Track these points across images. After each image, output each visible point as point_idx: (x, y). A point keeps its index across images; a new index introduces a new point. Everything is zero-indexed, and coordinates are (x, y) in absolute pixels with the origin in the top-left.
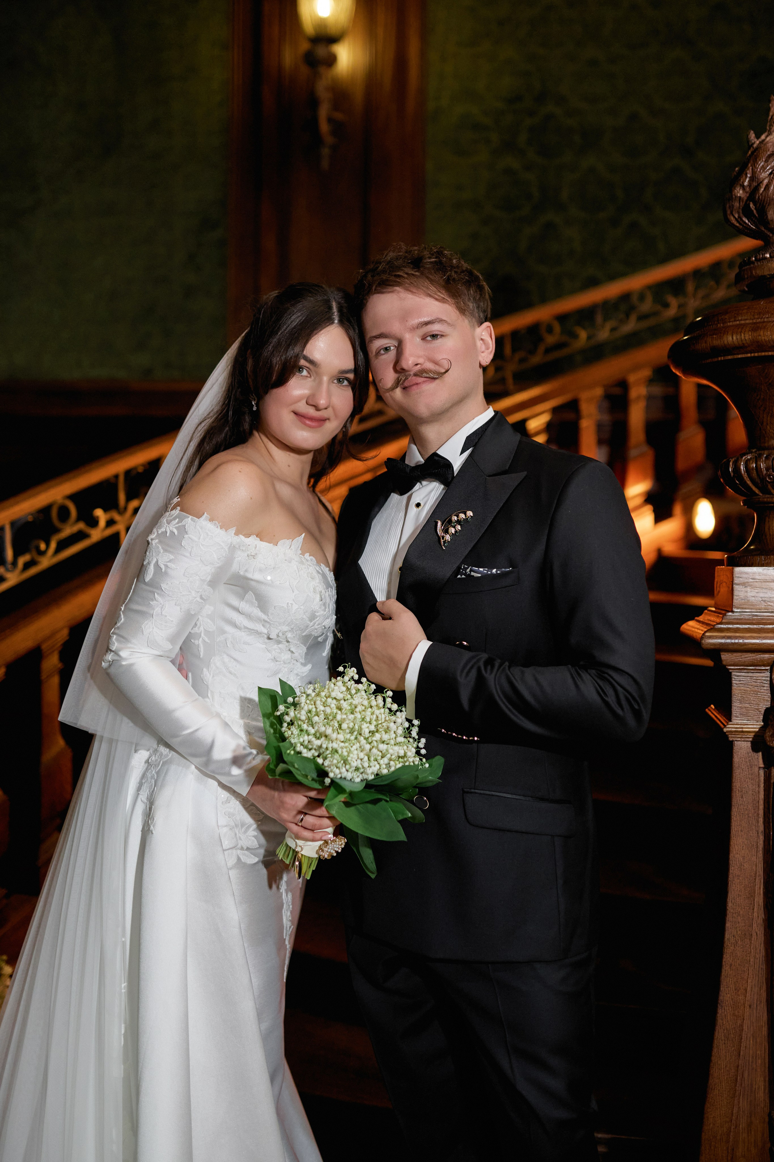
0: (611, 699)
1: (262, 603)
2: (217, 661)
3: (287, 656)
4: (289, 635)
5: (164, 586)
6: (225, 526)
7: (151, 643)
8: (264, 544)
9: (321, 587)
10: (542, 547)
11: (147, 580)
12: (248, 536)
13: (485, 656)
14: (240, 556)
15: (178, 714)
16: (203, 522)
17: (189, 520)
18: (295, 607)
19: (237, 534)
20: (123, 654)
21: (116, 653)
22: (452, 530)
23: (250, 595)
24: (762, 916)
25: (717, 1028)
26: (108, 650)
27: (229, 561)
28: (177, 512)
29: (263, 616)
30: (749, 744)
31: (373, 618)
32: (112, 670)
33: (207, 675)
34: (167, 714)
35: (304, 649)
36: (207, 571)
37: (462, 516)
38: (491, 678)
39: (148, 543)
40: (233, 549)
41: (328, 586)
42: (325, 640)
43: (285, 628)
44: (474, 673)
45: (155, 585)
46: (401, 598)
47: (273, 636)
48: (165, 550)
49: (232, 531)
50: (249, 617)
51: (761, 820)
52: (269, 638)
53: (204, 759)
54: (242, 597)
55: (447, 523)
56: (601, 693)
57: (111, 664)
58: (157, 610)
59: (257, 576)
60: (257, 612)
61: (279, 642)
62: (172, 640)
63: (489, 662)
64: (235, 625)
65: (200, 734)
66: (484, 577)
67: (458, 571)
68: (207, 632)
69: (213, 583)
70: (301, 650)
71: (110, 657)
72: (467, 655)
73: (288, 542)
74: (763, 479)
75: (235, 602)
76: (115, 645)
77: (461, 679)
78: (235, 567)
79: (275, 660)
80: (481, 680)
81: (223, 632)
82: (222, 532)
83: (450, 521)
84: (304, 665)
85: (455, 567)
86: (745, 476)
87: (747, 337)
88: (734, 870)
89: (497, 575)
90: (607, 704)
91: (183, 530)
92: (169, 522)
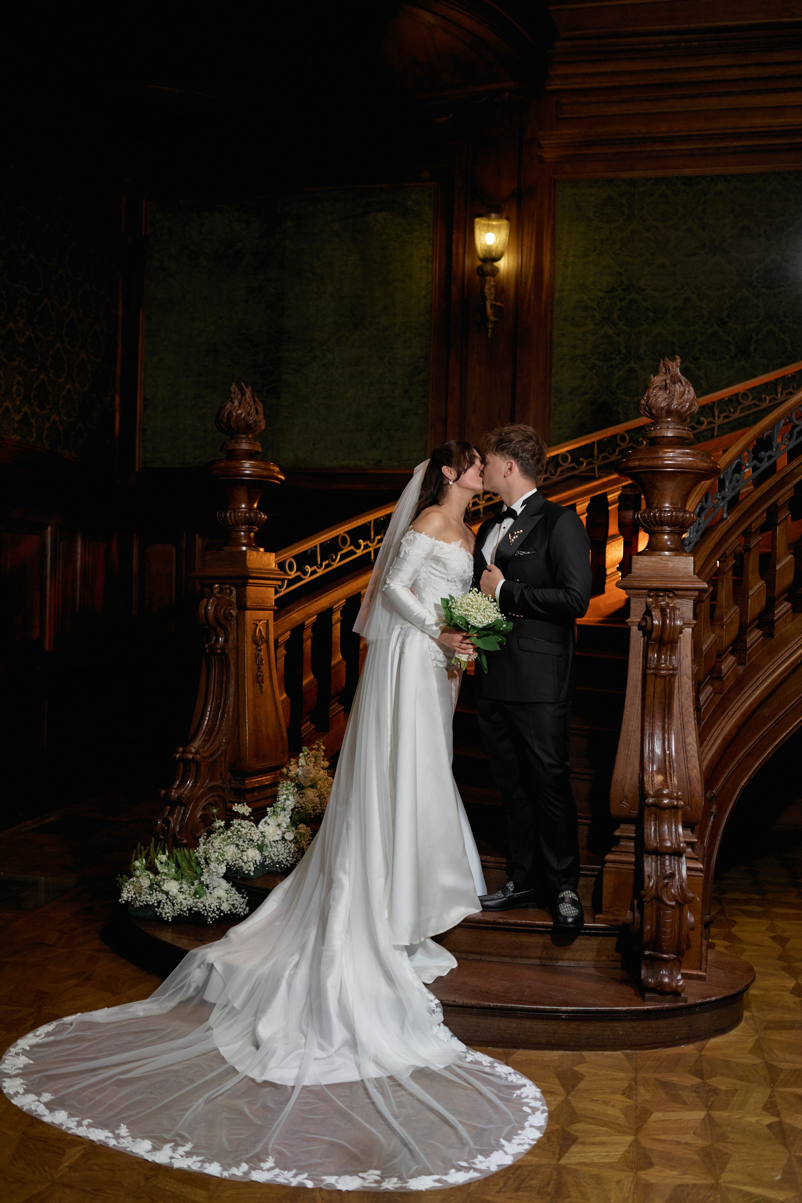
0: (569, 600)
1: (445, 566)
2: (428, 589)
3: (455, 588)
4: (456, 579)
5: (407, 559)
6: (431, 537)
7: (402, 581)
8: (446, 544)
9: (468, 560)
10: (546, 544)
11: (401, 557)
12: (439, 540)
13: (525, 585)
14: (437, 549)
15: (412, 608)
16: (423, 535)
17: (417, 534)
18: (458, 568)
19: (435, 540)
20: (391, 585)
21: (389, 585)
22: (514, 538)
23: (440, 564)
24: (641, 696)
25: (620, 740)
26: (385, 583)
27: (432, 551)
28: (412, 531)
29: (446, 572)
30: (637, 627)
31: (486, 571)
32: (387, 591)
33: (424, 595)
34: (408, 608)
35: (462, 585)
36: (424, 554)
37: (518, 532)
38: (526, 592)
39: (401, 543)
40: (434, 545)
41: (470, 560)
42: (470, 581)
43: (454, 576)
44: (520, 591)
45: (404, 559)
46: (496, 564)
47: (450, 579)
48: (408, 546)
49: (434, 538)
50: (440, 572)
51: (641, 658)
52: (448, 580)
53: (422, 625)
54: (437, 564)
55: (513, 535)
56: (566, 598)
57: (386, 589)
58: (405, 568)
59: (443, 556)
60: (443, 570)
61: (452, 582)
62: (410, 580)
63: (526, 587)
64: (435, 575)
65: (420, 615)
66: (524, 555)
67: (515, 553)
68: (424, 578)
69: (426, 559)
70: (460, 586)
71: (386, 586)
72: (518, 584)
73: (455, 543)
74: (646, 520)
75: (434, 566)
76: (388, 581)
77: (515, 593)
78: (434, 553)
79: (450, 589)
80: (522, 593)
81: (430, 578)
82: (430, 539)
83: (514, 534)
84: (462, 591)
85: (514, 552)
86: (641, 519)
87: (637, 463)
88: (629, 678)
89: (529, 554)
90: (568, 601)
91: (415, 538)
92: (409, 535)
